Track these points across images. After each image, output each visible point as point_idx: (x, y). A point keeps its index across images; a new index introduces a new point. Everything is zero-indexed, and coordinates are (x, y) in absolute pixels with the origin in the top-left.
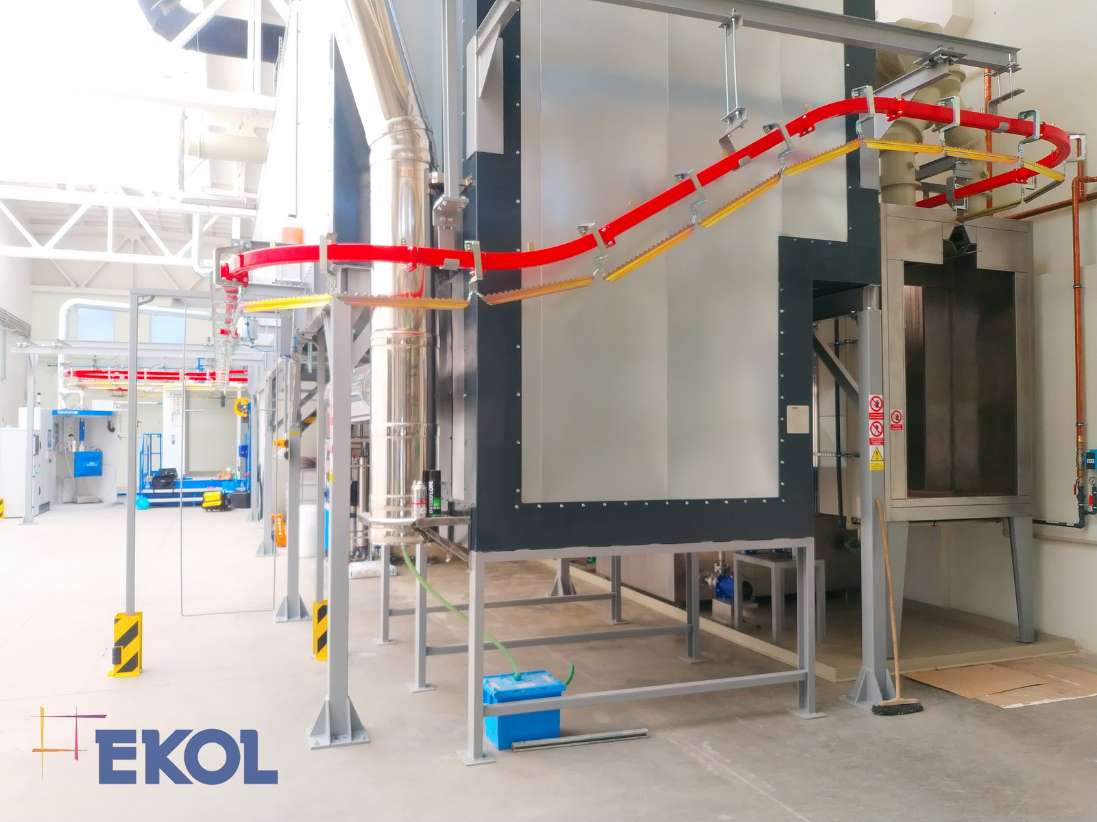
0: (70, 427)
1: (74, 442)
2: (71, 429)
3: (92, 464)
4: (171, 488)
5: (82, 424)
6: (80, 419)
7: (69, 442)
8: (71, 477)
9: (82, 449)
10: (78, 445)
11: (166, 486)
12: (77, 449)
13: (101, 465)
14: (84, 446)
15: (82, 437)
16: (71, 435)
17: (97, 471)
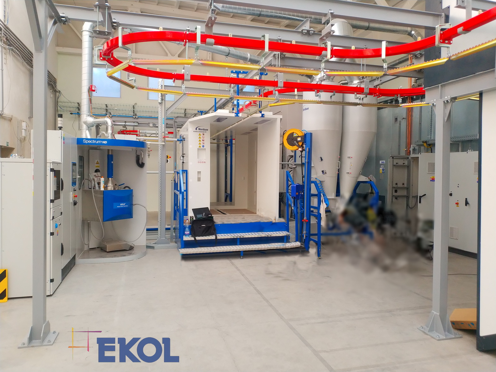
0: (96, 161)
1: (102, 179)
2: (97, 163)
3: (122, 205)
4: (212, 234)
5: (110, 158)
6: (108, 150)
7: (96, 179)
8: (98, 220)
9: (110, 187)
10: (106, 183)
11: (207, 232)
12: (106, 187)
13: (131, 205)
14: (112, 183)
15: (110, 174)
16: (97, 171)
17: (128, 213)
